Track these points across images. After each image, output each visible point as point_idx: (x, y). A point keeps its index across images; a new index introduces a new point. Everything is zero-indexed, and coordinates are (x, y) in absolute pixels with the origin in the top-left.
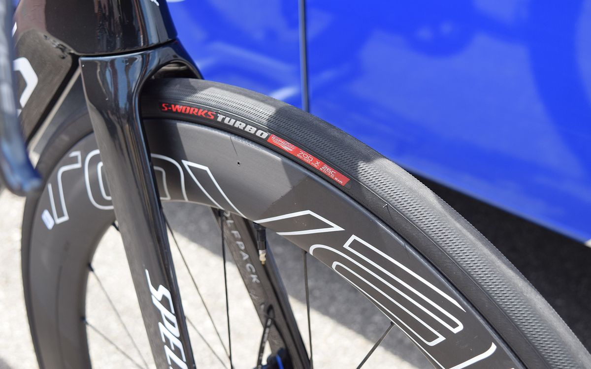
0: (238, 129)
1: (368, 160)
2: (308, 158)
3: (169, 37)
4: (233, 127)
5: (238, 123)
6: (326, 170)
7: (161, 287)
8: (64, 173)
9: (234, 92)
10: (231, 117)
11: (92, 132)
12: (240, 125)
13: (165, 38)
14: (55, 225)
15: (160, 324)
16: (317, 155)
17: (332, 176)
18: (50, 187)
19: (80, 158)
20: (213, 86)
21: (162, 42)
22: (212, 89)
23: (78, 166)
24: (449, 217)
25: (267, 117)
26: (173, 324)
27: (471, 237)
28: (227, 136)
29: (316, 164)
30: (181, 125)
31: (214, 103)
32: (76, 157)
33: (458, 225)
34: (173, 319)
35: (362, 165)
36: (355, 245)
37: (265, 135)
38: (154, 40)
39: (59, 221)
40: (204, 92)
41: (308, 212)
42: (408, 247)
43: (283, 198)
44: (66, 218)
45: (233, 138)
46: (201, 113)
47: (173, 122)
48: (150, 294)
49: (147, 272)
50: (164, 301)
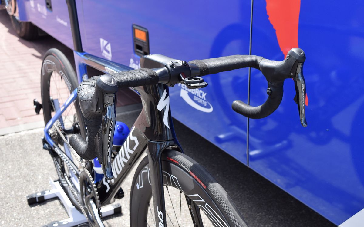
0: (183, 168)
1: (212, 182)
2: (198, 180)
3: (173, 138)
4: (182, 167)
5: (184, 166)
6: (201, 183)
7: (160, 211)
8: (143, 172)
9: (185, 157)
10: (183, 164)
11: (148, 163)
12: (184, 167)
13: (172, 138)
14: (140, 188)
15: (159, 223)
16: (200, 179)
17: (203, 186)
18: (139, 176)
19: (147, 169)
20: (180, 154)
21: (171, 139)
22: (180, 155)
23: (147, 171)
24: (229, 202)
25: (190, 166)
26: (162, 223)
27: (233, 208)
28: (181, 169)
29: (200, 182)
30: (172, 164)
31: (179, 160)
32: (146, 168)
33: (230, 204)
34: (163, 222)
35: (210, 184)
36: (207, 206)
37: (189, 171)
38: (169, 139)
39: (141, 187)
40: (177, 156)
41: (197, 195)
42: (218, 209)
43: (192, 190)
44: (142, 187)
45: (183, 170)
46: (176, 162)
47: (170, 163)
48: (157, 213)
49: (157, 206)
50: (161, 216)
